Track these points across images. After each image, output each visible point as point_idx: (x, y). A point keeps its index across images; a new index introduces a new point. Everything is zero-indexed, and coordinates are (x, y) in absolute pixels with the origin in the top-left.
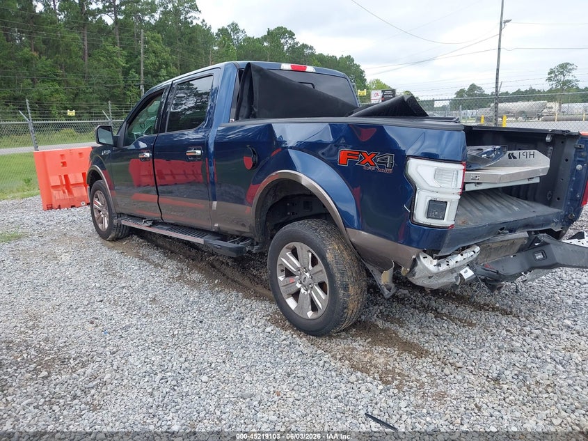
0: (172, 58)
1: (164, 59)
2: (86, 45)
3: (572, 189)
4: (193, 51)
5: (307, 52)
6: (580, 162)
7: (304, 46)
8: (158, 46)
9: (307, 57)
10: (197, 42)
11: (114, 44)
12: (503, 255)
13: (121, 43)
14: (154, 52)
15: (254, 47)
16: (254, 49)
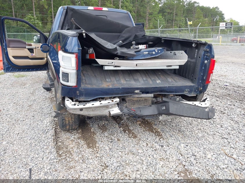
0: (133, 9)
1: (130, 9)
2: (100, 4)
3: (202, 74)
4: (142, 6)
5: (196, 5)
6: (207, 59)
7: (195, 2)
8: (128, 4)
9: (195, 7)
10: (144, 2)
11: (111, 3)
12: (143, 104)
13: (113, 3)
14: (126, 7)
15: (170, 3)
16: (170, 4)
